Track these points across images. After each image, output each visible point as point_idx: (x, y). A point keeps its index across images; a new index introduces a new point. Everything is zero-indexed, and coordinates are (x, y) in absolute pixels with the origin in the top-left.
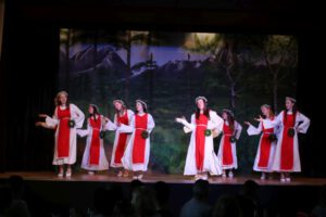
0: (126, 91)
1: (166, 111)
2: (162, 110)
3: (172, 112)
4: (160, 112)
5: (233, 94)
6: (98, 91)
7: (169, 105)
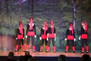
0: (20, 9)
1: (40, 19)
2: (38, 19)
3: (43, 20)
4: (37, 20)
5: (75, 10)
6: (5, 9)
7: (42, 16)
